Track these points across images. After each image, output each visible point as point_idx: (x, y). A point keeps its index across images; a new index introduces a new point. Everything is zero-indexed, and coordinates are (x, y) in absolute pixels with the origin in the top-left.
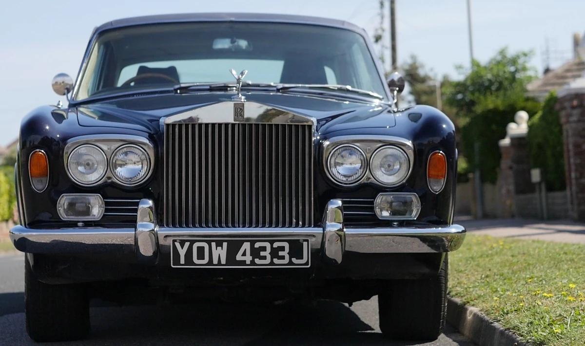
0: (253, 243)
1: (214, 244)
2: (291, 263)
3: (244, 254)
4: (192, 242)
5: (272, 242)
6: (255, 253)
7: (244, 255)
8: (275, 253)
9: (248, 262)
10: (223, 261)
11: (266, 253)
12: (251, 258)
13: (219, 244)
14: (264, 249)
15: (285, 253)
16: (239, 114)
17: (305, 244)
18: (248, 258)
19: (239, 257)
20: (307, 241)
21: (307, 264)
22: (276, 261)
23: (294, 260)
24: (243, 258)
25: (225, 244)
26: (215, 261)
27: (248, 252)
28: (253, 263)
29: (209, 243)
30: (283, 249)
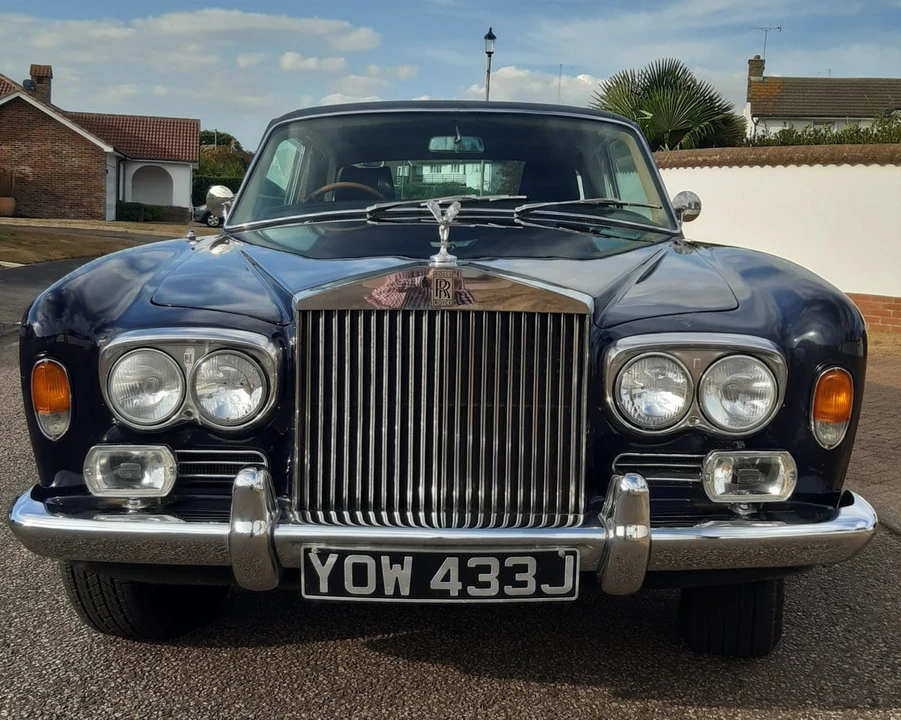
0: (463, 559)
1: (385, 560)
2: (539, 593)
3: (446, 578)
4: (343, 555)
5: (502, 557)
6: (468, 576)
7: (446, 580)
8: (507, 576)
9: (454, 593)
10: (405, 590)
11: (492, 577)
12: (459, 586)
13: (397, 559)
14: (487, 569)
15: (529, 577)
16: (443, 293)
17: (569, 560)
18: (454, 586)
19: (436, 583)
20: (574, 554)
21: (571, 593)
22: (508, 590)
23: (545, 588)
24: (444, 586)
25: (408, 560)
26: (389, 590)
27: (454, 575)
28: (463, 594)
29: (376, 556)
30: (524, 569)
